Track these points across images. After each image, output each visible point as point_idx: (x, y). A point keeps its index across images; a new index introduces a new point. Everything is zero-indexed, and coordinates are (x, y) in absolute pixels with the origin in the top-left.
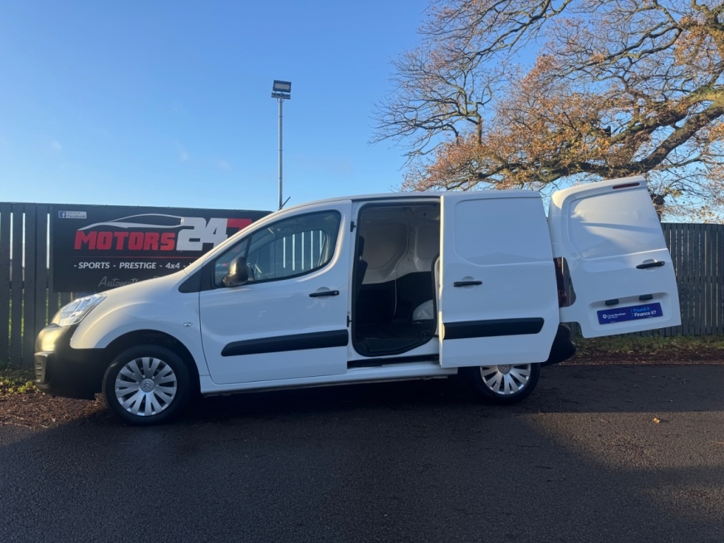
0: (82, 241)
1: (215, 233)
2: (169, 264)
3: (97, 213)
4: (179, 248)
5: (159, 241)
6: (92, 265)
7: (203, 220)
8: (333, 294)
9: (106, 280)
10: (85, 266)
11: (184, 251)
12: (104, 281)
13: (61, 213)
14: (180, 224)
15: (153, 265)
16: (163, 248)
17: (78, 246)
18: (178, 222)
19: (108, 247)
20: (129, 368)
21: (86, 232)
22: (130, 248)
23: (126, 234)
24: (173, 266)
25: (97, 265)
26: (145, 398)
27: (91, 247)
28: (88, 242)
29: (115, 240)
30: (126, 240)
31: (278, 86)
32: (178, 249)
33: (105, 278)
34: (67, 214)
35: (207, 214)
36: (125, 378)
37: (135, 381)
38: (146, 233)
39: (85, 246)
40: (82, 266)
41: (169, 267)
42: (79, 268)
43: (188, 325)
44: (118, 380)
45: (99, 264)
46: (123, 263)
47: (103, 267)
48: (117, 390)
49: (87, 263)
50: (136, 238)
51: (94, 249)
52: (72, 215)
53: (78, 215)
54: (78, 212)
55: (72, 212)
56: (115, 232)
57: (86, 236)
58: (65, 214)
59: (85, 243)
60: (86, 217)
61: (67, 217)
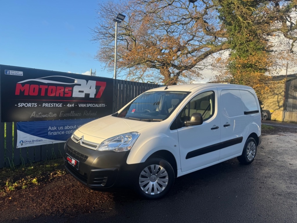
0: (20, 90)
1: (90, 88)
2: (69, 104)
3: (29, 73)
4: (74, 96)
5: (64, 92)
6: (26, 105)
7: (85, 81)
8: (217, 128)
9: (35, 114)
10: (22, 105)
11: (76, 98)
13: (7, 71)
14: (74, 82)
15: (61, 105)
16: (66, 95)
17: (17, 93)
18: (73, 81)
19: (36, 94)
20: (145, 171)
21: (23, 84)
22: (48, 95)
24: (70, 105)
25: (29, 105)
26: (153, 185)
27: (26, 94)
28: (24, 91)
29: (40, 90)
30: (47, 90)
33: (34, 112)
34: (10, 72)
35: (87, 78)
37: (147, 177)
38: (57, 87)
39: (22, 93)
40: (20, 105)
41: (69, 106)
42: (18, 106)
43: (175, 146)
44: (140, 178)
45: (31, 104)
46: (45, 104)
47: (33, 106)
48: (140, 183)
49: (24, 104)
50: (52, 89)
51: (28, 95)
52: (13, 73)
53: (18, 73)
54: (18, 71)
55: (13, 71)
56: (40, 86)
57: (23, 87)
58: (9, 72)
59: (22, 91)
60: (22, 75)
61: (10, 74)
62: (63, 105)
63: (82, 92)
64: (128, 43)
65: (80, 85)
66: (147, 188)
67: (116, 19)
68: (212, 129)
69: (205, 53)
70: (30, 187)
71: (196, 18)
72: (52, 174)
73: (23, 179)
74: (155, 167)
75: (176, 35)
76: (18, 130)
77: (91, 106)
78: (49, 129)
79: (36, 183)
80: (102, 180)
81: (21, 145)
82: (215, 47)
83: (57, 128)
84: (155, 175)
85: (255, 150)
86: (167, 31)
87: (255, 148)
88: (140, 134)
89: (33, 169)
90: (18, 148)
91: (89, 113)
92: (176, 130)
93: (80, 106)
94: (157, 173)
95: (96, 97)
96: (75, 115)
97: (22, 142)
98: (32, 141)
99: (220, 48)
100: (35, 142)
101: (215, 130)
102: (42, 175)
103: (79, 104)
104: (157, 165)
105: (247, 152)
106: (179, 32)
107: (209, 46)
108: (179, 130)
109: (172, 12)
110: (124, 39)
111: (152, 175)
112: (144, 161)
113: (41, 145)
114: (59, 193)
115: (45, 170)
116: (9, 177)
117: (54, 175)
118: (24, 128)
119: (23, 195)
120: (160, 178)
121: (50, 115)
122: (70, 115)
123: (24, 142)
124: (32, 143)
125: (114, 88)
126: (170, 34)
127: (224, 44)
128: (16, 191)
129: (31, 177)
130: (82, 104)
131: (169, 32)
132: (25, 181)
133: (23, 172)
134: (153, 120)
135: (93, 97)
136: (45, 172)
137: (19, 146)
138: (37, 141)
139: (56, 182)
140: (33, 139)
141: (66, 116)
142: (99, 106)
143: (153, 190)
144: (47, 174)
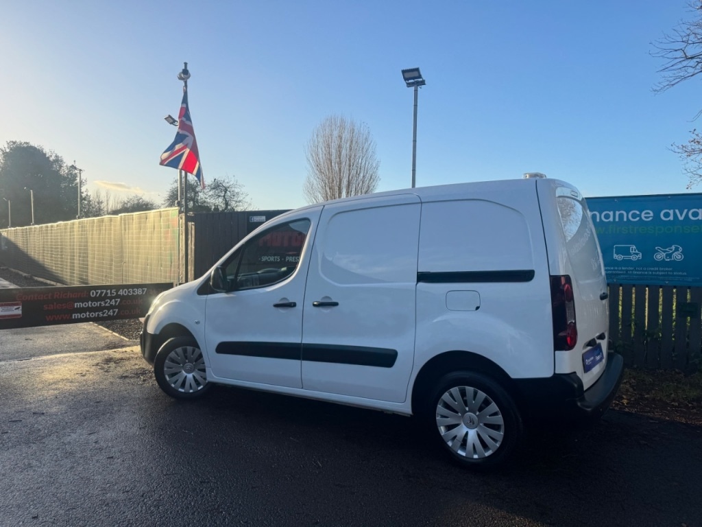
8: (292, 305)
31: (408, 75)
43: (197, 323)
68: (277, 306)
101: (281, 311)
112: (158, 333)
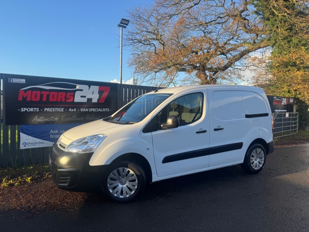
0: (23, 96)
1: (93, 93)
2: (71, 109)
3: (31, 80)
5: (65, 97)
6: (29, 110)
7: (87, 87)
8: (204, 132)
9: (37, 118)
10: (24, 110)
11: (78, 103)
12: (35, 119)
13: (10, 80)
14: (76, 88)
15: (62, 110)
16: (67, 101)
17: (20, 99)
18: (75, 87)
20: (113, 174)
21: (25, 91)
22: (50, 100)
23: (48, 93)
24: (72, 110)
25: (31, 110)
26: (122, 188)
27: (28, 99)
28: (26, 97)
29: (42, 96)
30: (48, 96)
31: (123, 22)
32: (75, 101)
33: (37, 116)
35: (90, 84)
36: (112, 179)
37: (117, 180)
38: (59, 92)
39: (24, 99)
40: (23, 110)
41: (70, 110)
42: (21, 111)
43: (148, 149)
44: (108, 180)
45: (33, 109)
46: (46, 109)
47: (35, 111)
48: (108, 185)
49: (26, 109)
50: (54, 95)
51: (30, 100)
52: (16, 81)
53: (20, 81)
54: (20, 79)
55: (16, 79)
56: (42, 92)
57: (25, 93)
58: (13, 80)
59: (25, 97)
60: (25, 83)
61: (13, 82)
62: (64, 110)
63: (85, 97)
64: (155, 47)
65: (82, 90)
66: (116, 190)
67: (120, 24)
68: (197, 133)
69: (241, 53)
70: (22, 184)
71: (234, 16)
72: (47, 174)
73: (20, 177)
74: (124, 170)
75: (214, 36)
76: (21, 132)
77: (94, 111)
78: (51, 132)
79: (29, 181)
80: (66, 179)
81: (24, 147)
82: (252, 46)
83: (59, 132)
84: (124, 178)
85: (264, 157)
86: (204, 31)
87: (264, 156)
88: (106, 136)
89: (32, 169)
90: (21, 149)
91: (91, 117)
92: (151, 133)
93: (82, 111)
94: (126, 176)
95: (99, 102)
96: (77, 120)
97: (25, 144)
98: (34, 143)
99: (258, 46)
100: (37, 144)
101: (201, 134)
102: (38, 174)
103: (81, 109)
104: (125, 168)
105: (252, 160)
106: (217, 32)
107: (246, 45)
108: (154, 133)
109: (208, 11)
110: (151, 44)
111: (122, 178)
112: (109, 163)
113: (43, 148)
114: (42, 191)
115: (42, 170)
116: (8, 175)
117: (49, 175)
118: (26, 131)
119: (12, 191)
120: (129, 181)
121: (51, 119)
122: (72, 119)
123: (27, 143)
124: (34, 145)
125: (118, 93)
126: (207, 35)
127: (263, 42)
128: (9, 187)
129: (27, 176)
130: (84, 109)
131: (207, 33)
132: (20, 179)
133: (22, 171)
134: (130, 123)
135: (96, 102)
136: (41, 172)
137: (22, 147)
138: (39, 143)
139: (47, 181)
140: (35, 141)
141: (68, 120)
142: (102, 110)
143: (122, 193)
144: (43, 174)
